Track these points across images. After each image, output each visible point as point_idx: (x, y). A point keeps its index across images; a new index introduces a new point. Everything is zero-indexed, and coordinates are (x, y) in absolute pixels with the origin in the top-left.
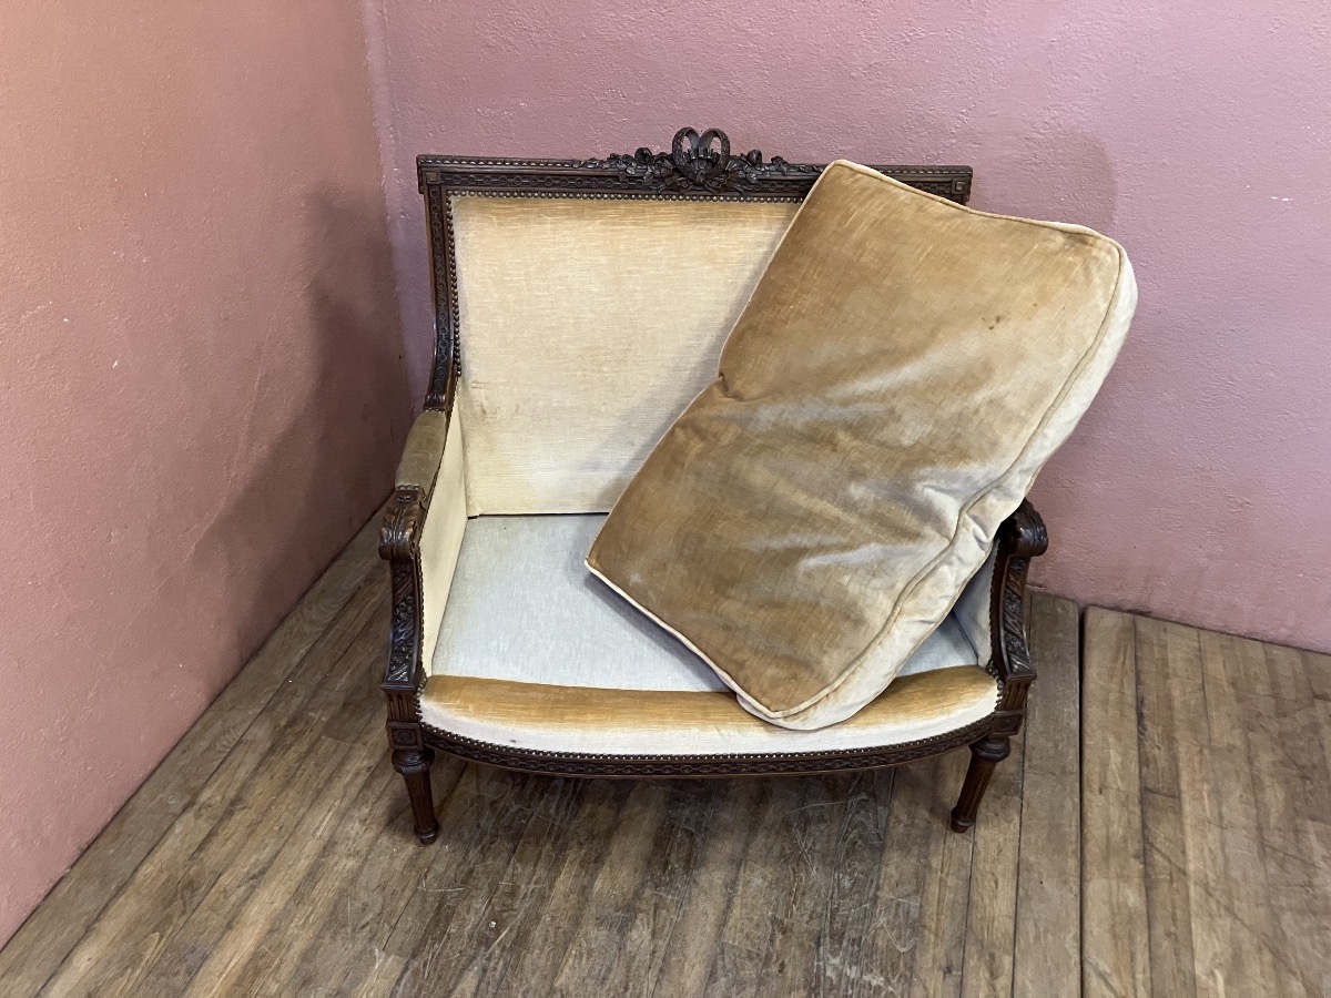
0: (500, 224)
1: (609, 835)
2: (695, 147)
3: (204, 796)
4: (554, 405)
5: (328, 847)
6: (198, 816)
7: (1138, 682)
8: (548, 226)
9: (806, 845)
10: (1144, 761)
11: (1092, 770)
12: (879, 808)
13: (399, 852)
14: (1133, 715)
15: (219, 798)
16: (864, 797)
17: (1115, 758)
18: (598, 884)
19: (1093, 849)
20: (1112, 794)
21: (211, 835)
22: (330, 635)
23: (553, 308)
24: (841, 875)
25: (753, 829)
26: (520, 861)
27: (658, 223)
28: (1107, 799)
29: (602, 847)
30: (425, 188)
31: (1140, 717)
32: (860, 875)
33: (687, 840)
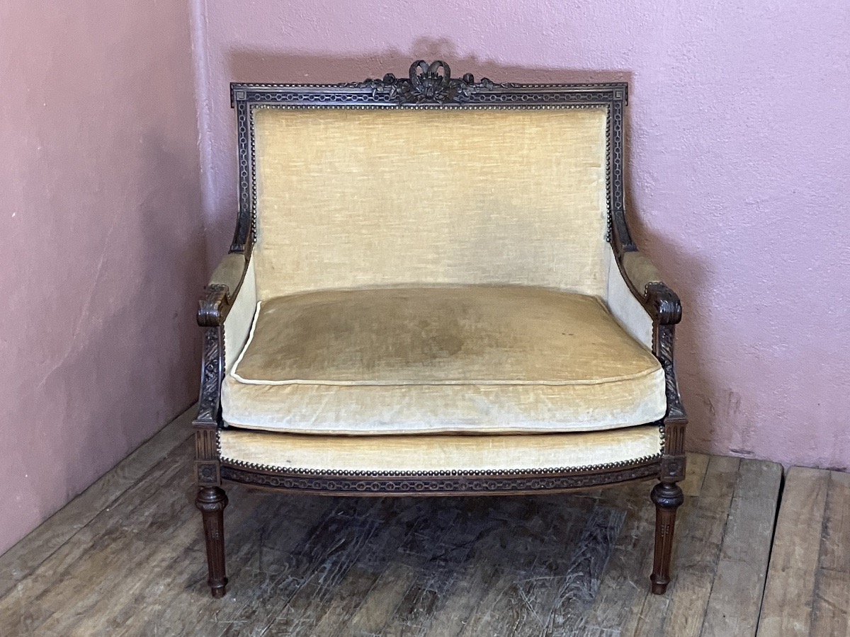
0: (287, 126)
1: (366, 593)
2: (425, 72)
3: (41, 571)
4: (325, 261)
5: (139, 599)
6: (35, 581)
7: (827, 508)
8: (322, 126)
9: (529, 600)
10: (823, 551)
11: (778, 559)
12: (593, 580)
13: (194, 603)
14: (819, 527)
15: (51, 572)
16: (581, 574)
17: (799, 551)
18: (356, 620)
19: (771, 600)
20: (791, 572)
21: (45, 592)
22: (140, 484)
23: (324, 185)
24: (556, 616)
25: (485, 592)
26: (294, 606)
27: (400, 123)
28: (788, 573)
29: (360, 600)
30: (235, 104)
31: (825, 528)
32: (573, 616)
33: (430, 597)
